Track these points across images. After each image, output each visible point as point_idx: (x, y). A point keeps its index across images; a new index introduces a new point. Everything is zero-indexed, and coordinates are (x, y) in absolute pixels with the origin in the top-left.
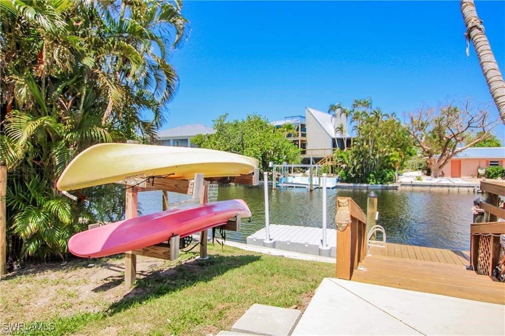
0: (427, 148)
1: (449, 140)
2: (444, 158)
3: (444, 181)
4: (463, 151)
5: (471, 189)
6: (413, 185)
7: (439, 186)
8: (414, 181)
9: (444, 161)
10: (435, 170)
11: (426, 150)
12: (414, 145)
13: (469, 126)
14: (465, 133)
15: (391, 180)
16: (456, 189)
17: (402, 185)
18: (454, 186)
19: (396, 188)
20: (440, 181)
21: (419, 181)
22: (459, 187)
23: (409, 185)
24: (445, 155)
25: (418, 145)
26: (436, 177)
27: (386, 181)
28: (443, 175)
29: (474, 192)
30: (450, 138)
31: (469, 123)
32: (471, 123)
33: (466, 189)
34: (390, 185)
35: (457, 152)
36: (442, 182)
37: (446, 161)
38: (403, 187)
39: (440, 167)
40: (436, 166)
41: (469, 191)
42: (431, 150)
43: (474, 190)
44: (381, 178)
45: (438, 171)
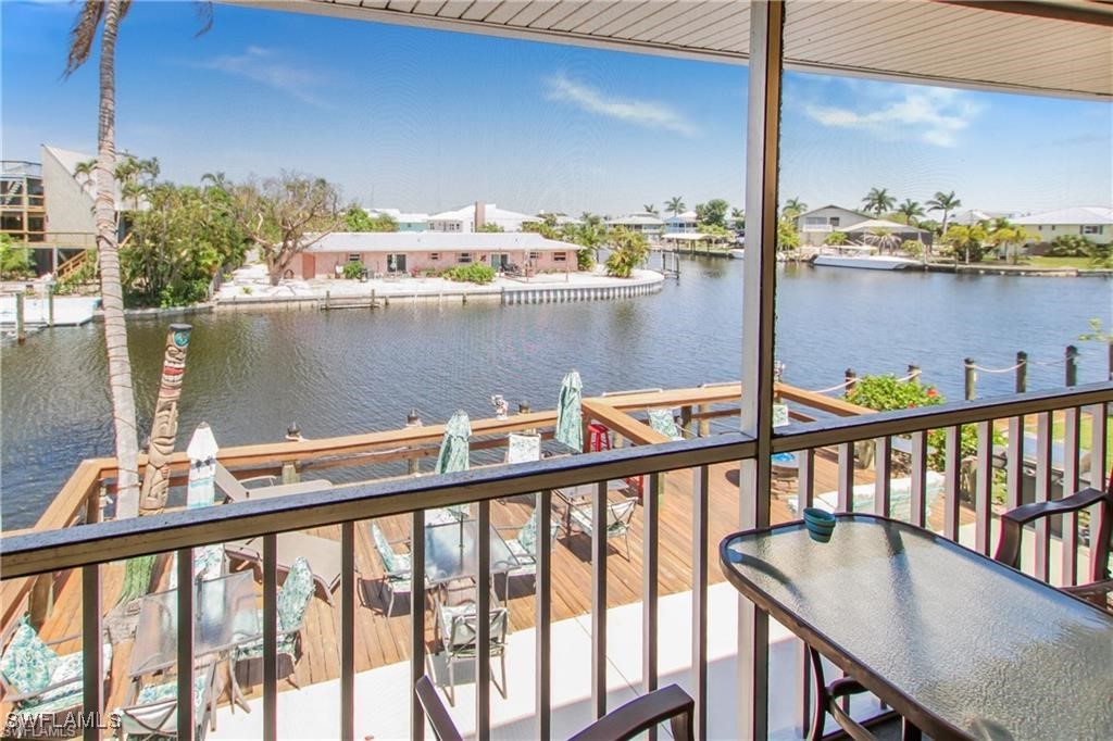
3: (284, 291)
6: (237, 303)
7: (273, 301)
8: (238, 297)
9: (287, 259)
10: (272, 274)
15: (201, 297)
16: (296, 304)
17: (220, 304)
18: (294, 301)
19: (209, 311)
20: (279, 291)
21: (246, 295)
22: (299, 300)
23: (231, 303)
26: (276, 284)
27: (191, 301)
33: (309, 303)
34: (199, 305)
36: (280, 293)
37: (289, 258)
38: (221, 307)
39: (283, 267)
40: (274, 269)
41: (312, 307)
44: (185, 294)
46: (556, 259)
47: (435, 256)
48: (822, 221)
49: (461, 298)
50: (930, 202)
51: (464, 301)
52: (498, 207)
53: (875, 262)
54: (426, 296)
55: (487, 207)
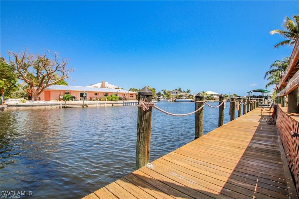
0: (28, 80)
1: (44, 77)
2: (41, 88)
3: (42, 102)
4: (52, 85)
5: (58, 106)
6: (18, 106)
7: (38, 105)
8: (18, 103)
9: (41, 90)
10: (34, 95)
11: (28, 82)
12: (18, 78)
13: (56, 70)
14: (54, 74)
16: (49, 107)
17: (8, 106)
18: (48, 105)
20: (39, 102)
21: (23, 103)
22: (51, 105)
23: (15, 106)
24: (41, 87)
25: (21, 78)
26: (36, 100)
28: (40, 99)
29: (60, 107)
30: (45, 75)
31: (57, 68)
32: (58, 68)
33: (56, 106)
35: (49, 85)
36: (40, 103)
37: (42, 90)
38: (9, 108)
39: (39, 94)
40: (36, 93)
41: (57, 107)
42: (32, 82)
43: (60, 106)
45: (37, 96)
46: (131, 96)
47: (96, 94)
48: (174, 93)
49: (111, 105)
50: (187, 91)
51: (113, 105)
52: (108, 83)
53: (187, 100)
54: (100, 104)
55: (105, 83)
